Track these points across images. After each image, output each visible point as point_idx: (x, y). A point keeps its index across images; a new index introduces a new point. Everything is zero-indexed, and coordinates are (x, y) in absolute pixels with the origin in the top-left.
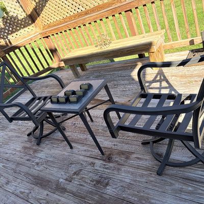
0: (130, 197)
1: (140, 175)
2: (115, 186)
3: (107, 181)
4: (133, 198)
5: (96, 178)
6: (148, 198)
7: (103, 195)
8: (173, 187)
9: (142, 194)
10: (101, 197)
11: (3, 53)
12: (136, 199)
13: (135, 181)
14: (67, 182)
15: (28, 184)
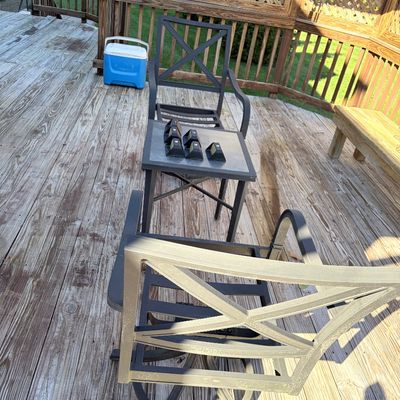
0: (59, 325)
1: (107, 327)
2: (77, 297)
3: (87, 282)
4: (57, 330)
5: (91, 266)
6: (60, 352)
7: (58, 286)
8: (90, 386)
9: (67, 341)
10: (55, 285)
11: (293, 23)
12: (56, 334)
13: (94, 323)
14: (75, 232)
15: (64, 188)
